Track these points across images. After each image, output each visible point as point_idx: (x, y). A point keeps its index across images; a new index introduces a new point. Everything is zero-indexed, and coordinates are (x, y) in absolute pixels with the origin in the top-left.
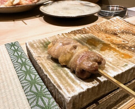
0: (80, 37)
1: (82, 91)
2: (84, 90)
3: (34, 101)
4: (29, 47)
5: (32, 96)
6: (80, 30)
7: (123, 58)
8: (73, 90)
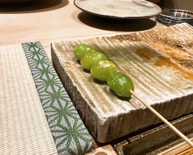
0: (127, 44)
3: (55, 119)
4: (55, 48)
5: (52, 113)
6: (128, 35)
7: (187, 78)
8: (111, 110)
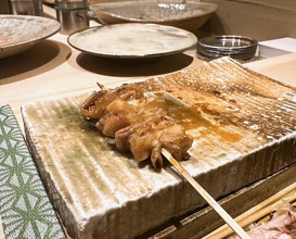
1: (115, 206)
2: (120, 206)
3: (17, 228)
6: (142, 83)
7: (221, 140)
